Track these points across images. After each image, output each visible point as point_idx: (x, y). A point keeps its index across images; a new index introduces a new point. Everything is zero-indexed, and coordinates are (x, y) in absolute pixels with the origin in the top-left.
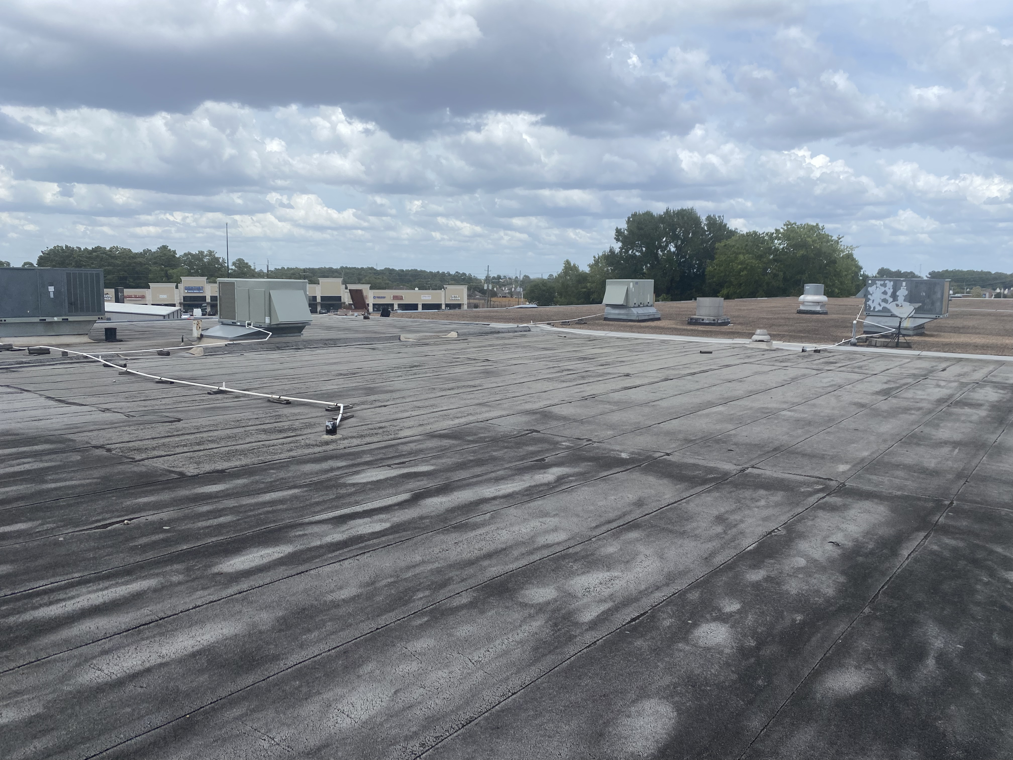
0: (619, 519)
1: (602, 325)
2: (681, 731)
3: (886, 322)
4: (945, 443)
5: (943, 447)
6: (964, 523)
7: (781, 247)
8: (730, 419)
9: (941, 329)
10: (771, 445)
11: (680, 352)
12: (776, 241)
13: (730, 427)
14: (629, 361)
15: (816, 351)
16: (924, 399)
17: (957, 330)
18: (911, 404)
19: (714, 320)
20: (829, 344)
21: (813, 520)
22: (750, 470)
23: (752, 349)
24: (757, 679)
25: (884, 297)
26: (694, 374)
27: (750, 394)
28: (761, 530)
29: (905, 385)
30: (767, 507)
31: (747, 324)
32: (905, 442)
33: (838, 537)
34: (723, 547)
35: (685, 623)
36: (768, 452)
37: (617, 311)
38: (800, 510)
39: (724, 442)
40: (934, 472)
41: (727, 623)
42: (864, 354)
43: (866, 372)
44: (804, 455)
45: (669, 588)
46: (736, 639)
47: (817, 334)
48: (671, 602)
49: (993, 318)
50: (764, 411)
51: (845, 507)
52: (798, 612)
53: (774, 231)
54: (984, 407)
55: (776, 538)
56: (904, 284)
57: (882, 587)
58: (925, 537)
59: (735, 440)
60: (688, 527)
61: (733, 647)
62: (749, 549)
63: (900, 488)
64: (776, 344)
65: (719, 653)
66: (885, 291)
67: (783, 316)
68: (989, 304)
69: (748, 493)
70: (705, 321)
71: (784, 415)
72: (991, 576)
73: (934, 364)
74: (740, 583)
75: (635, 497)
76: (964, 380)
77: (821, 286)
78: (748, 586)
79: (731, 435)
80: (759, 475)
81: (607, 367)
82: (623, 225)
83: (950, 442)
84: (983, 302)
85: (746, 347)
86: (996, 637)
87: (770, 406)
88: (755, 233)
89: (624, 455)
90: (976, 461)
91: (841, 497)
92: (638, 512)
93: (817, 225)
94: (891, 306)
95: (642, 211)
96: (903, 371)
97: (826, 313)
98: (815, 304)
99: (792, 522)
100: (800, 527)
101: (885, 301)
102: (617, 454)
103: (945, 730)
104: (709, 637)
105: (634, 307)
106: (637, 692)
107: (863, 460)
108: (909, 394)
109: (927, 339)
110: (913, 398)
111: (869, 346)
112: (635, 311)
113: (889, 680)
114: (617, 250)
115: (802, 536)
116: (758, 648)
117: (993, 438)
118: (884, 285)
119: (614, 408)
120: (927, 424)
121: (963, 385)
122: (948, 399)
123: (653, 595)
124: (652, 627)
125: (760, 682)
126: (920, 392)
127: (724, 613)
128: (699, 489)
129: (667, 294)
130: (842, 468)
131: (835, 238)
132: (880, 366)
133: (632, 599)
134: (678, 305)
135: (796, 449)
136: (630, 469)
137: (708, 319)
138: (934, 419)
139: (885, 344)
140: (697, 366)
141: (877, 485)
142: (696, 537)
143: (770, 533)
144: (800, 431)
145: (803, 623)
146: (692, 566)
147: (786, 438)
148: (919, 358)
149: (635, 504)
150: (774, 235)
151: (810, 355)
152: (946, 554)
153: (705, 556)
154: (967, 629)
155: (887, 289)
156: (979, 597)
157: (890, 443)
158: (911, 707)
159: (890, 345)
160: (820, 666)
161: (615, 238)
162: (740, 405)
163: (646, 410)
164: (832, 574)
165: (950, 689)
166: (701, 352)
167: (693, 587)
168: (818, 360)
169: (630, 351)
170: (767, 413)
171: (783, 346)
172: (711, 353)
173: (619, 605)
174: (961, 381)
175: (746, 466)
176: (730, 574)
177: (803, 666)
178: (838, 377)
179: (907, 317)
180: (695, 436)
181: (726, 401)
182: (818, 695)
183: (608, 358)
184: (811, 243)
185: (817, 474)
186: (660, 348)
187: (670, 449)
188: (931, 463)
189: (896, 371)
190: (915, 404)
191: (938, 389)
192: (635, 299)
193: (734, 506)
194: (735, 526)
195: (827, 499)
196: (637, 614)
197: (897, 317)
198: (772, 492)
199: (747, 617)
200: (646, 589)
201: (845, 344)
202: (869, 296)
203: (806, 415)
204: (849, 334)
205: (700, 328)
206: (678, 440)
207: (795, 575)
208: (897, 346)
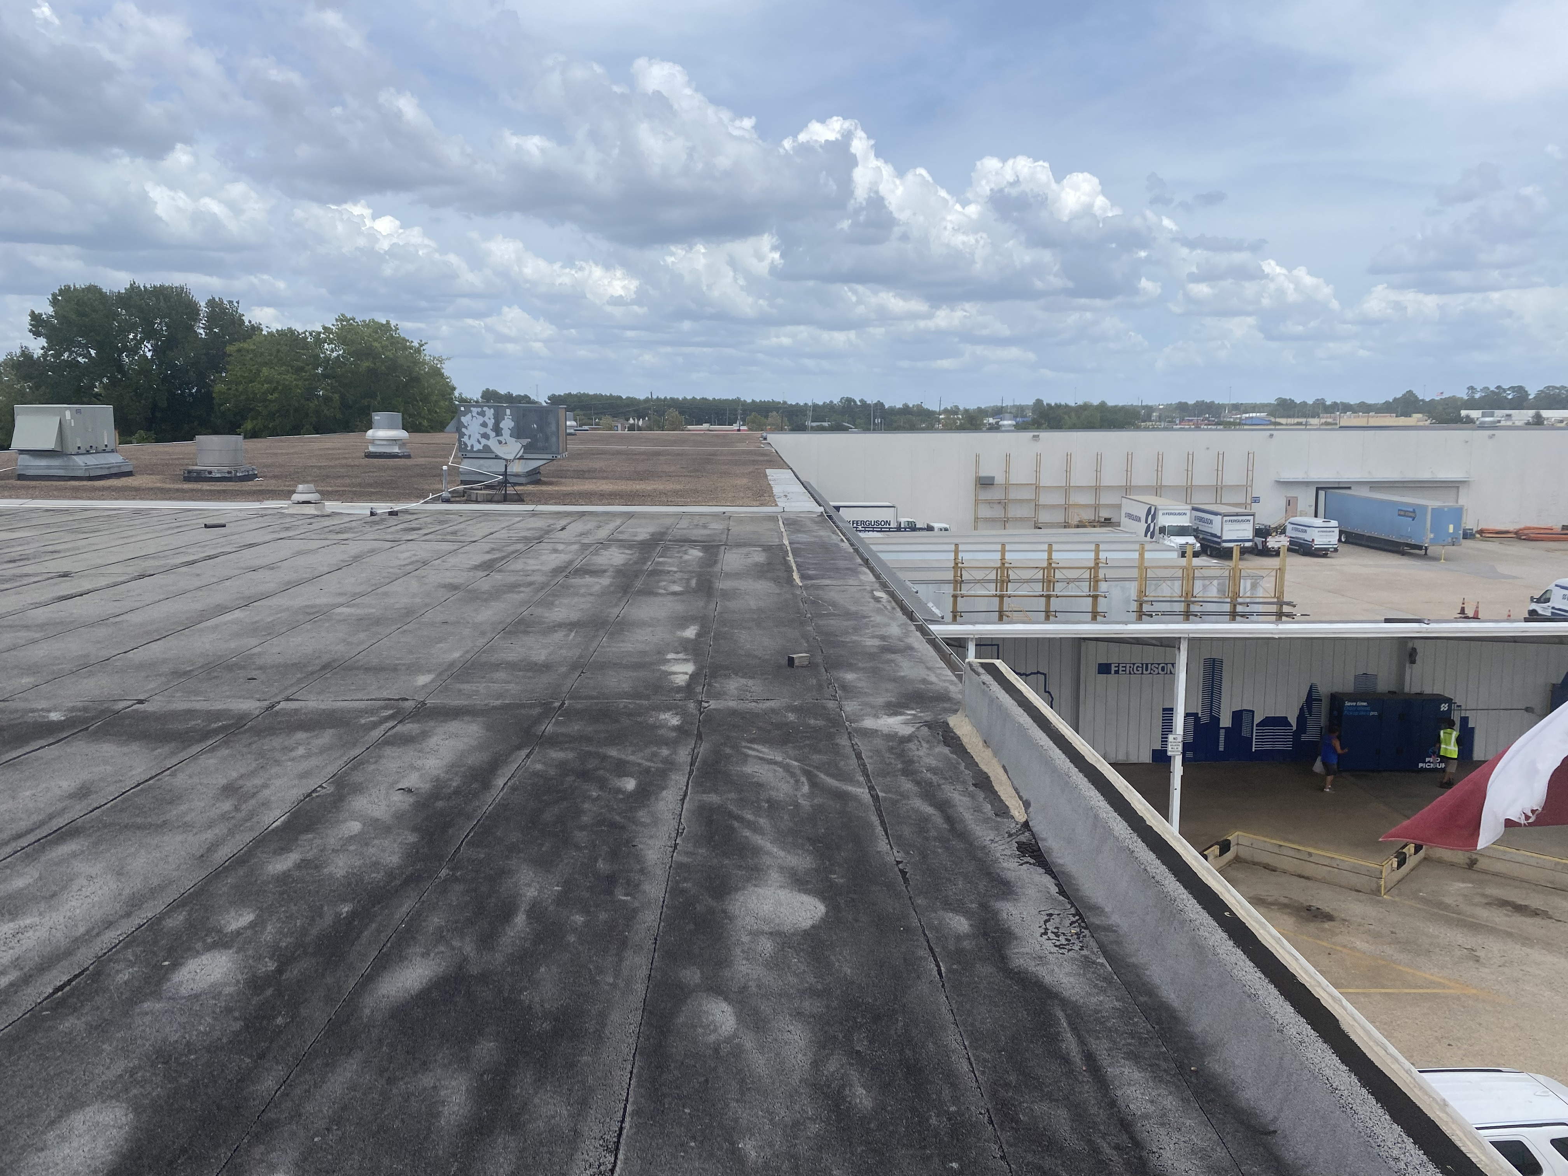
0: (39, 827)
1: (13, 488)
2: (140, 1139)
3: (490, 466)
4: (560, 625)
5: (556, 631)
6: (576, 728)
7: (335, 354)
8: (254, 629)
9: (561, 474)
10: (317, 661)
11: (169, 528)
12: (326, 346)
13: (254, 642)
14: (68, 550)
15: (391, 513)
16: (538, 570)
17: (581, 475)
18: (520, 578)
19: (229, 472)
20: (412, 501)
21: (376, 762)
22: (283, 705)
23: (292, 515)
24: (274, 1018)
25: (483, 430)
26: (194, 562)
27: (288, 586)
28: (296, 793)
29: (513, 552)
30: (307, 756)
31: (286, 477)
32: (510, 632)
33: (412, 780)
34: (231, 832)
35: (158, 967)
36: (313, 673)
37: (43, 462)
38: (357, 751)
39: (242, 668)
40: (544, 666)
41: (230, 948)
42: (460, 514)
43: (462, 538)
44: (367, 669)
45: (130, 920)
46: (245, 967)
47: (394, 488)
48: (134, 941)
49: (624, 457)
50: (308, 610)
51: (425, 735)
52: (344, 901)
53: (321, 329)
54: (608, 574)
55: (318, 800)
56: (508, 411)
57: (466, 836)
58: (527, 756)
59: (259, 661)
60: (173, 813)
61: (238, 981)
62: (274, 825)
63: (500, 696)
64: (331, 506)
65: (214, 998)
66: (484, 422)
67: (344, 462)
68: (621, 439)
69: (277, 742)
70: (213, 475)
71: (340, 614)
72: (601, 788)
73: (551, 521)
74: (256, 881)
75: (73, 784)
76: (586, 541)
77: (398, 416)
78: (269, 883)
79: (254, 654)
80: (296, 711)
81: (22, 563)
82: (46, 309)
83: (564, 624)
84: (612, 436)
85: (282, 513)
86: (601, 865)
87: (318, 601)
88: (290, 330)
89: (54, 716)
90: (595, 644)
91: (418, 721)
92: (78, 807)
93: (388, 322)
94: (492, 443)
95: (81, 284)
96: (512, 534)
97: (408, 457)
98: (391, 443)
99: (345, 772)
100: (357, 777)
101: (485, 436)
102: (40, 716)
103: (531, 1001)
104: (198, 978)
105: (78, 454)
106: (60, 1106)
107: (452, 664)
108: (518, 565)
109: (544, 488)
110: (522, 570)
111: (469, 501)
112: (79, 460)
113: (465, 959)
114: (38, 353)
115: (358, 789)
116: (280, 971)
117: (615, 611)
118: (482, 414)
119: (38, 635)
120: (540, 603)
121: (585, 547)
122: (566, 567)
123: (99, 939)
124: (96, 991)
125: (279, 1021)
126: (531, 562)
127: (226, 935)
128: (195, 749)
129: (148, 429)
130: (422, 680)
131: (416, 344)
132: (480, 530)
133: (58, 955)
134: (166, 449)
135: (355, 662)
136: (66, 738)
137: (219, 471)
138: (549, 595)
139: (489, 498)
140: (199, 549)
141: (469, 697)
142: (187, 827)
143: (309, 795)
144: (362, 636)
145: (353, 914)
146: (175, 873)
147: (341, 648)
148: (534, 514)
149: (72, 796)
150: (322, 335)
151: (383, 520)
152: (552, 772)
153: (198, 854)
154: (567, 864)
155: (486, 419)
156: (585, 819)
157: (489, 636)
158: (491, 986)
159: (496, 498)
160: (372, 969)
161: (31, 331)
162: (270, 606)
163: (102, 632)
164: (398, 834)
165: (542, 946)
166: (206, 526)
167: (173, 907)
168: (395, 526)
169: (72, 531)
170: (314, 613)
171: (343, 508)
172: (224, 526)
173: (32, 972)
174: (583, 542)
175: (276, 700)
176: (241, 872)
177: (347, 976)
178: (420, 549)
179: (515, 459)
180: (193, 665)
181: (248, 602)
182: (367, 1011)
183: (26, 547)
184: (380, 349)
185: (385, 694)
186: (132, 523)
187: (145, 691)
188: (540, 655)
189: (503, 534)
190: (524, 577)
191: (554, 556)
192: (78, 440)
193: (254, 765)
194: (254, 795)
195: (399, 728)
196: (65, 978)
197: (501, 458)
198: (316, 732)
199: (265, 928)
200: (88, 932)
201: (434, 501)
202: (464, 430)
203: (374, 610)
204: (438, 486)
205: (206, 486)
206: (160, 675)
207: (344, 848)
208: (505, 499)
